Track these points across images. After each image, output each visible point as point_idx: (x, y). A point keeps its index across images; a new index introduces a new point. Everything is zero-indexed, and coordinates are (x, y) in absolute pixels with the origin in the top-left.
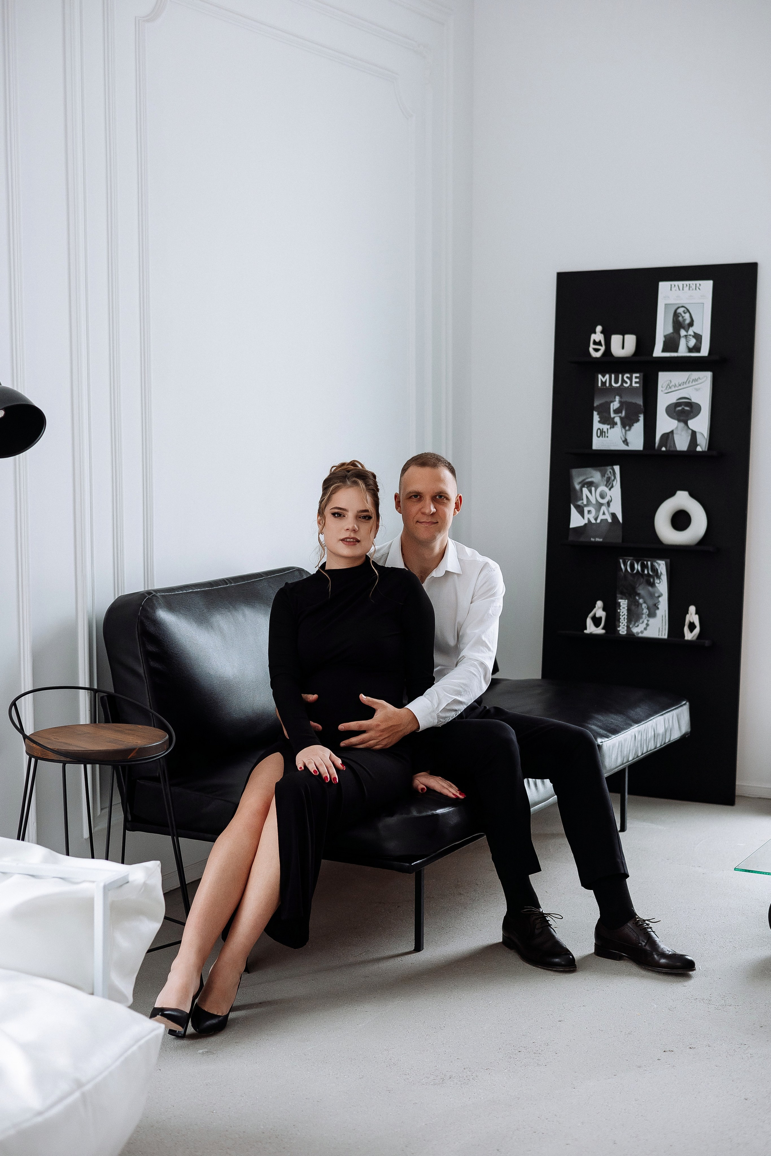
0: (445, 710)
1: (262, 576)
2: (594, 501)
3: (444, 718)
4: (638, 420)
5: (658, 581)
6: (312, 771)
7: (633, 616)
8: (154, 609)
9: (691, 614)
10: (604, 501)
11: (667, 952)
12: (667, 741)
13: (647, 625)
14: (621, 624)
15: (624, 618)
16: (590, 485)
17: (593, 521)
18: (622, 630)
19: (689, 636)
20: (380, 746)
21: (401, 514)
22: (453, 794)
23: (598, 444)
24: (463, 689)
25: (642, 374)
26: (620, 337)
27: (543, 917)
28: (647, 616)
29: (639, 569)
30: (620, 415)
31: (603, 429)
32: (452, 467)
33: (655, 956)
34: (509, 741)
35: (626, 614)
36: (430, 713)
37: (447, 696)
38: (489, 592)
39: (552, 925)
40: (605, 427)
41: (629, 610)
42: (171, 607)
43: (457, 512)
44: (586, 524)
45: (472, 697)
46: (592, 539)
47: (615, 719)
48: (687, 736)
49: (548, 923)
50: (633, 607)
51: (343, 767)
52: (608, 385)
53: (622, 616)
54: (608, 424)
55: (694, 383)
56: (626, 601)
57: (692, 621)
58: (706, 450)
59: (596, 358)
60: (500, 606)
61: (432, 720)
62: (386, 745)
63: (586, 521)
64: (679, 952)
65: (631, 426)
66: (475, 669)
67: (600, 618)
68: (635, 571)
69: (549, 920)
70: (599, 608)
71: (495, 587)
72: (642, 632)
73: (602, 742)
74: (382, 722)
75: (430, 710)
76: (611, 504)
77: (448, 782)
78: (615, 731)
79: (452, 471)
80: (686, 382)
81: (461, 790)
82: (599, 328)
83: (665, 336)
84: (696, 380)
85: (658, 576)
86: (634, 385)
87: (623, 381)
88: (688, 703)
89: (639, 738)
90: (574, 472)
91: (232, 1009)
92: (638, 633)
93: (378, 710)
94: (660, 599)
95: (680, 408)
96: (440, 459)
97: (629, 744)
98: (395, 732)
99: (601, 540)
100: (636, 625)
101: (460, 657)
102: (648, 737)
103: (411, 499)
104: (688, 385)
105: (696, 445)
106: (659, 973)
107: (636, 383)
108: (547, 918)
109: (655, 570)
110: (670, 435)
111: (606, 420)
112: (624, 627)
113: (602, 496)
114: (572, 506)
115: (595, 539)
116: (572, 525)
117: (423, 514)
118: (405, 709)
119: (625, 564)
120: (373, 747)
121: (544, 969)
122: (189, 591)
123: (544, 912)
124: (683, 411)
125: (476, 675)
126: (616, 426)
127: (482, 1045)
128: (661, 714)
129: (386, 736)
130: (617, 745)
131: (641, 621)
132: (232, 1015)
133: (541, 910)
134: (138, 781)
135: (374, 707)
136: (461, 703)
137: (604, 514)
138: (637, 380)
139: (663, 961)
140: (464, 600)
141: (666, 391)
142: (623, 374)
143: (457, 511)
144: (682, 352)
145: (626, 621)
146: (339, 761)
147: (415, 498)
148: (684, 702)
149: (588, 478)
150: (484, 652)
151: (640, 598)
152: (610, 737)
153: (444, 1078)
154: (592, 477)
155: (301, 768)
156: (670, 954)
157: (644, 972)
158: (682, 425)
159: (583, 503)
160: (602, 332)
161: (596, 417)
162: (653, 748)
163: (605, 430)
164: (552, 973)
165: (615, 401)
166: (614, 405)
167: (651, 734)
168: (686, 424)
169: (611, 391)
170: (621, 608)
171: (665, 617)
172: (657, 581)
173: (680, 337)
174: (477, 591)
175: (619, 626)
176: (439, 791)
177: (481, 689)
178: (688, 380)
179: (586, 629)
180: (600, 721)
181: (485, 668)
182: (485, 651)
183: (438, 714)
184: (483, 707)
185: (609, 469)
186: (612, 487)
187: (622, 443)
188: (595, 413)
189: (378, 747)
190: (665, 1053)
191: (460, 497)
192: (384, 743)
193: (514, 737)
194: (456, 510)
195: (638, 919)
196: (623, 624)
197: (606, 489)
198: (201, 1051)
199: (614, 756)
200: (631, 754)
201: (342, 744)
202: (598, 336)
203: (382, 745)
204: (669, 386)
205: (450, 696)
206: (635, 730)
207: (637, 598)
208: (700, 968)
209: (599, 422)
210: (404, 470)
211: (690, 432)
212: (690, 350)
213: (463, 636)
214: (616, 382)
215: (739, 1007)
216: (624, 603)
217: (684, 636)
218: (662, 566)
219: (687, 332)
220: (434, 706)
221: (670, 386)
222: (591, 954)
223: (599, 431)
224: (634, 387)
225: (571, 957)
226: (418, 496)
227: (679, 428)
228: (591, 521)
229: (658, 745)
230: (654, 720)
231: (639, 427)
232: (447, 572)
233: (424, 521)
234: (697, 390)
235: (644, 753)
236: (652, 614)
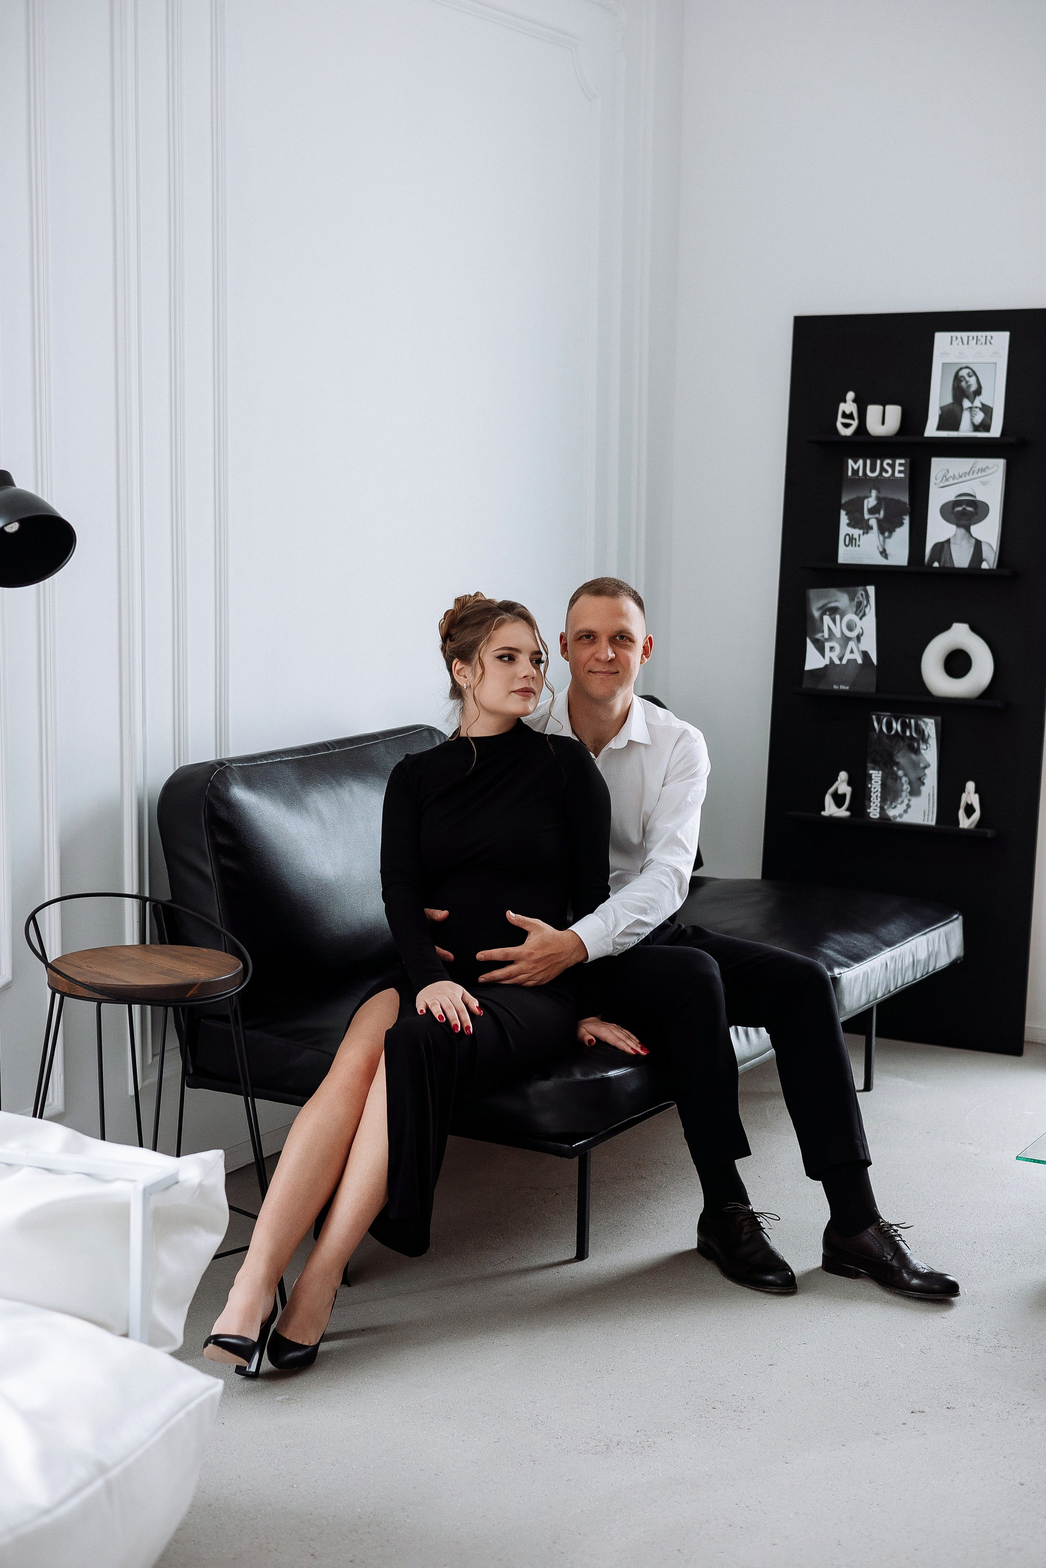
0: (624, 934)
1: (378, 739)
2: (838, 634)
3: (622, 944)
4: (901, 524)
5: (925, 747)
6: (437, 1017)
7: (890, 794)
8: (227, 786)
9: (969, 793)
10: (853, 635)
11: (921, 1270)
12: (930, 970)
13: (908, 806)
14: (872, 804)
15: (877, 796)
16: (833, 611)
17: (837, 662)
18: (874, 812)
19: (965, 823)
20: (533, 982)
21: (568, 661)
22: (632, 1049)
23: (846, 555)
24: (649, 905)
25: (908, 460)
26: (880, 408)
27: (753, 1218)
28: (908, 794)
29: (899, 729)
30: (877, 516)
31: (853, 535)
32: (640, 597)
33: (905, 1275)
34: (710, 978)
35: (880, 790)
36: (603, 938)
37: (627, 914)
38: (688, 771)
39: (765, 1229)
40: (856, 532)
41: (883, 785)
42: (250, 784)
43: (646, 660)
44: (826, 666)
45: (661, 916)
46: (835, 687)
47: (859, 941)
48: (958, 962)
49: (760, 1226)
50: (889, 782)
51: (480, 1011)
52: (861, 474)
53: (874, 793)
54: (860, 529)
55: (980, 474)
56: (880, 772)
57: (969, 803)
58: (995, 567)
59: (846, 437)
60: (702, 790)
61: (605, 947)
62: (541, 981)
63: (827, 662)
64: (938, 1269)
65: (891, 532)
66: (667, 878)
67: (844, 796)
68: (893, 732)
69: (762, 1221)
70: (842, 781)
71: (696, 764)
72: (901, 816)
73: (841, 974)
74: (536, 949)
75: (604, 934)
76: (862, 639)
77: (626, 1031)
78: (858, 957)
79: (639, 603)
80: (969, 472)
81: (643, 1043)
82: (850, 395)
83: (942, 408)
84: (983, 470)
85: (924, 739)
86: (897, 475)
87: (883, 469)
88: (961, 917)
89: (892, 967)
90: (813, 593)
91: (324, 1338)
92: (895, 817)
93: (532, 933)
94: (927, 771)
95: (960, 509)
96: (621, 586)
97: (878, 975)
98: (554, 964)
99: (847, 688)
100: (893, 806)
101: (645, 861)
102: (905, 964)
103: (581, 641)
104: (971, 477)
105: (981, 560)
106: (909, 1297)
107: (900, 472)
108: (758, 1218)
109: (920, 731)
110: (946, 545)
111: (858, 522)
112: (876, 808)
113: (850, 628)
114: (808, 641)
115: (839, 687)
116: (808, 667)
117: (598, 660)
118: (569, 932)
119: (880, 722)
120: (524, 983)
121: (752, 1289)
122: (276, 760)
123: (754, 1211)
124: (964, 513)
125: (668, 887)
126: (870, 532)
127: (664, 1398)
128: (923, 932)
129: (541, 969)
130: (861, 976)
131: (900, 801)
132: (323, 1347)
133: (751, 1208)
134: (203, 1020)
135: (527, 928)
136: (645, 924)
137: (852, 652)
138: (902, 468)
139: (915, 1281)
140: (653, 783)
141: (942, 485)
142: (883, 457)
143: (646, 657)
144: (965, 431)
145: (879, 799)
146: (475, 1003)
147: (587, 638)
148: (956, 916)
149: (830, 602)
150: (679, 854)
151: (899, 769)
152: (852, 966)
153: (610, 1445)
154: (836, 601)
155: (421, 1011)
156: (926, 1273)
157: (888, 1296)
158: (962, 531)
159: (823, 636)
160: (854, 401)
161: (844, 519)
162: (911, 979)
163: (856, 536)
164: (763, 1295)
165: (871, 496)
166: (868, 502)
167: (908, 960)
168: (968, 530)
169: (865, 483)
170: (873, 782)
171: (933, 795)
172: (923, 746)
173: (962, 409)
174: (671, 769)
175: (870, 807)
176: (613, 1045)
177: (674, 906)
178: (972, 471)
179: (824, 810)
180: (839, 943)
181: (681, 877)
182: (681, 853)
183: (614, 940)
184: (676, 927)
185: (860, 591)
186: (864, 615)
187: (879, 555)
188: (843, 513)
189: (530, 983)
190: (913, 1414)
191: (650, 639)
192: (539, 977)
193: (717, 973)
194: (644, 656)
195: (883, 1224)
196: (875, 804)
197: (855, 618)
198: (279, 1398)
199: (856, 993)
200: (880, 988)
201: (481, 979)
202: (849, 406)
203: (536, 980)
204: (945, 478)
205: (632, 915)
206: (886, 955)
207: (895, 769)
208: (966, 1292)
209: (849, 525)
210: (573, 601)
211: (973, 541)
212: (976, 428)
213: (650, 832)
214: (873, 470)
215: (1017, 1350)
216: (876, 776)
217: (958, 823)
218: (930, 726)
219: (972, 403)
220: (610, 929)
221: (947, 477)
222: (818, 1269)
223: (847, 537)
224: (897, 477)
225: (790, 1273)
226: (590, 636)
227: (958, 536)
228: (833, 662)
229: (918, 976)
230: (914, 942)
231: (902, 533)
232: (630, 742)
233: (598, 670)
234: (984, 483)
235: (898, 987)
236: (915, 792)
